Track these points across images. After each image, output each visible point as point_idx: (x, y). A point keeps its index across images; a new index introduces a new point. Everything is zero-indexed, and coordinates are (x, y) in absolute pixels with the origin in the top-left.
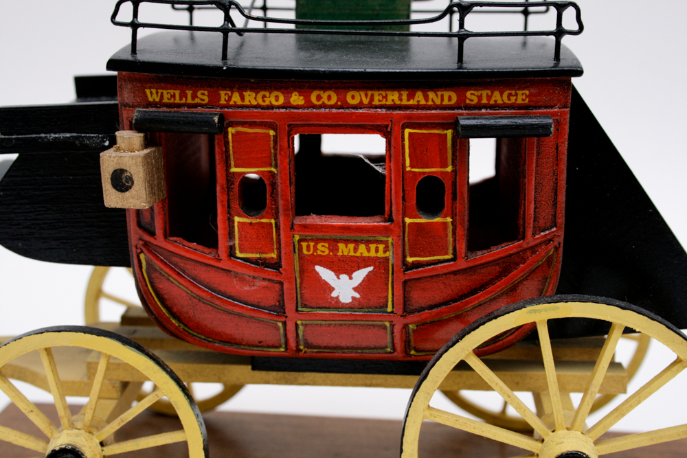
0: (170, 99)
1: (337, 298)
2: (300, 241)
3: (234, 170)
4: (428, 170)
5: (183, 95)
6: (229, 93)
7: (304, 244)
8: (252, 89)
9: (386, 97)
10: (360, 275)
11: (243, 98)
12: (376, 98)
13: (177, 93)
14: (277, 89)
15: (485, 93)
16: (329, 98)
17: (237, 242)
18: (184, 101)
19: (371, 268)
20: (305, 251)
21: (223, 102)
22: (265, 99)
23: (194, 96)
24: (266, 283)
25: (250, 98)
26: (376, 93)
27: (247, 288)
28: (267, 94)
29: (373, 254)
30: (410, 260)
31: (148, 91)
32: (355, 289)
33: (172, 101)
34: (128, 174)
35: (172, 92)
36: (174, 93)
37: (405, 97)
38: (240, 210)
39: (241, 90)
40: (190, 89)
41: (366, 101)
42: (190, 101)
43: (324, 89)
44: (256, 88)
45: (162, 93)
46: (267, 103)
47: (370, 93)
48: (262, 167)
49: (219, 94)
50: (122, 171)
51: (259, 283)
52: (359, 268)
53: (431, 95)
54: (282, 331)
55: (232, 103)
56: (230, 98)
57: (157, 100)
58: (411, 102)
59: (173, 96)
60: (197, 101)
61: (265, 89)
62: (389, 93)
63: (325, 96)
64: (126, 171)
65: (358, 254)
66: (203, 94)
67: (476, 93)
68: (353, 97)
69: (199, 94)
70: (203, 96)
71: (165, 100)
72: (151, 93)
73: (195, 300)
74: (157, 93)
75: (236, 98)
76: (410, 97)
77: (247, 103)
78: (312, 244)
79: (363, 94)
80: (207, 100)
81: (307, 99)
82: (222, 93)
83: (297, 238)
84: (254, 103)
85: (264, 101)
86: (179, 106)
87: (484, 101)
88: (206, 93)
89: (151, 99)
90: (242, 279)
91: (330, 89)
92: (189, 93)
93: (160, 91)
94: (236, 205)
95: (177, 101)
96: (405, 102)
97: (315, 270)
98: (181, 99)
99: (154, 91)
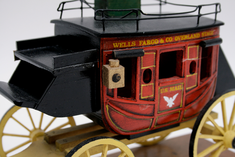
0: (122, 46)
1: (168, 106)
3: (143, 68)
4: (192, 59)
5: (127, 44)
6: (142, 41)
7: (161, 90)
8: (149, 39)
10: (175, 97)
11: (146, 43)
12: (182, 38)
13: (125, 43)
14: (156, 38)
15: (206, 32)
17: (142, 94)
19: (177, 94)
20: (161, 92)
21: (140, 45)
22: (153, 42)
23: (131, 44)
25: (149, 42)
27: (143, 109)
28: (154, 40)
29: (178, 89)
30: (187, 89)
31: (114, 44)
32: (173, 102)
34: (119, 75)
36: (124, 44)
38: (143, 82)
39: (146, 40)
41: (179, 39)
42: (129, 46)
43: (169, 36)
45: (119, 44)
48: (151, 66)
50: (117, 74)
51: (148, 106)
53: (194, 35)
54: (151, 122)
55: (143, 45)
56: (142, 43)
57: (117, 47)
58: (190, 38)
60: (132, 45)
62: (185, 36)
63: (169, 39)
65: (175, 90)
66: (134, 43)
67: (204, 33)
68: (176, 38)
71: (120, 47)
72: (115, 44)
74: (117, 44)
75: (144, 43)
76: (190, 36)
77: (148, 44)
78: (163, 89)
79: (179, 37)
80: (135, 44)
81: (165, 41)
82: (140, 42)
83: (159, 88)
84: (150, 44)
85: (153, 43)
86: (125, 48)
88: (135, 42)
89: (115, 47)
90: (142, 106)
91: (171, 36)
92: (129, 43)
93: (118, 43)
97: (163, 98)
98: (126, 46)
99: (116, 44)
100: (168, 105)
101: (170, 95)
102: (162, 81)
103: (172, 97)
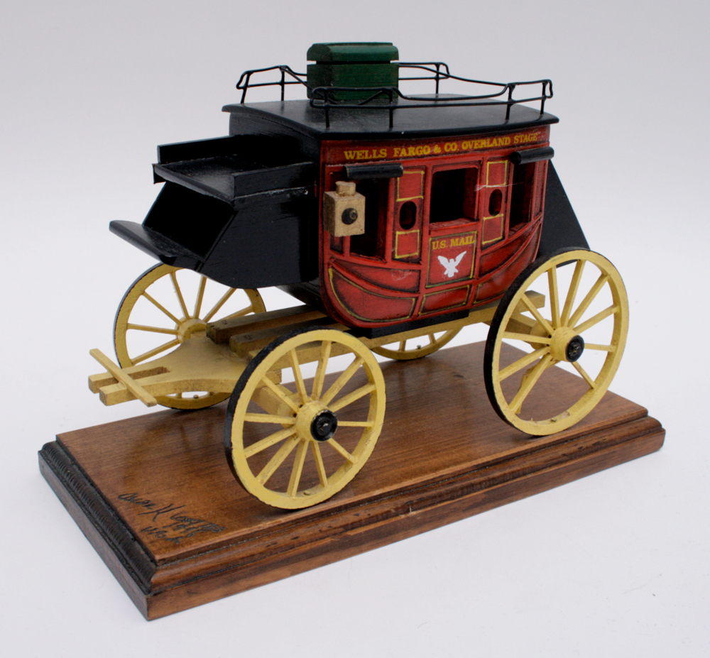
0: (361, 157)
1: (447, 275)
2: (432, 241)
3: (399, 200)
4: (495, 186)
5: (371, 153)
6: (399, 149)
7: (434, 243)
8: (413, 145)
9: (480, 144)
10: (460, 257)
11: (407, 152)
12: (476, 144)
13: (367, 152)
14: (427, 144)
15: (522, 136)
16: (454, 147)
17: (396, 249)
18: (371, 157)
19: (465, 252)
20: (434, 248)
21: (395, 155)
22: (420, 151)
23: (378, 153)
24: (410, 273)
25: (412, 151)
26: (476, 141)
27: (399, 279)
28: (421, 147)
29: (467, 243)
30: (484, 243)
31: (346, 153)
32: (457, 267)
33: (363, 158)
34: (354, 211)
35: (363, 151)
36: (365, 152)
37: (488, 143)
38: (400, 227)
39: (407, 146)
40: (375, 149)
41: (471, 147)
42: (375, 157)
43: (450, 141)
44: (415, 144)
45: (356, 154)
46: (421, 154)
47: (473, 141)
48: (415, 196)
49: (393, 151)
50: (351, 210)
51: (407, 274)
52: (460, 253)
53: (500, 140)
54: (413, 304)
55: (401, 155)
56: (400, 152)
57: (352, 158)
58: (491, 145)
59: (364, 155)
60: (380, 156)
61: (420, 145)
62: (482, 141)
63: (451, 145)
64: (353, 209)
65: (460, 245)
66: (384, 151)
67: (518, 137)
68: (465, 145)
69: (381, 151)
70: (383, 153)
71: (358, 158)
72: (348, 154)
73: (365, 294)
74: (353, 153)
75: (404, 153)
76: (491, 142)
77: (410, 155)
78: (438, 242)
79: (469, 142)
80: (385, 154)
81: (442, 149)
82: (396, 149)
83: (430, 239)
84: (414, 154)
85: (419, 153)
86: (367, 161)
87: (521, 141)
88: (385, 150)
89: (348, 158)
90: (397, 274)
91: (454, 141)
92: (374, 151)
93: (355, 152)
94: (398, 224)
95: (367, 157)
96: (489, 146)
98: (369, 156)
99: (350, 152)
100: (445, 273)
101: (451, 254)
102: (435, 226)
103: (454, 257)
